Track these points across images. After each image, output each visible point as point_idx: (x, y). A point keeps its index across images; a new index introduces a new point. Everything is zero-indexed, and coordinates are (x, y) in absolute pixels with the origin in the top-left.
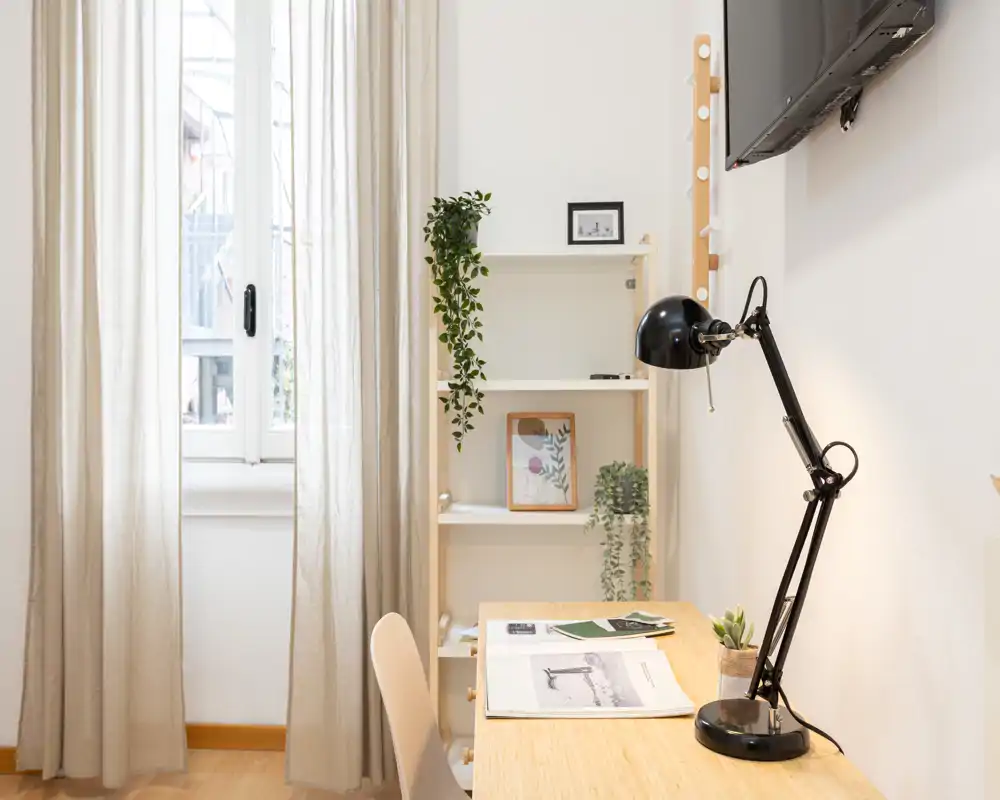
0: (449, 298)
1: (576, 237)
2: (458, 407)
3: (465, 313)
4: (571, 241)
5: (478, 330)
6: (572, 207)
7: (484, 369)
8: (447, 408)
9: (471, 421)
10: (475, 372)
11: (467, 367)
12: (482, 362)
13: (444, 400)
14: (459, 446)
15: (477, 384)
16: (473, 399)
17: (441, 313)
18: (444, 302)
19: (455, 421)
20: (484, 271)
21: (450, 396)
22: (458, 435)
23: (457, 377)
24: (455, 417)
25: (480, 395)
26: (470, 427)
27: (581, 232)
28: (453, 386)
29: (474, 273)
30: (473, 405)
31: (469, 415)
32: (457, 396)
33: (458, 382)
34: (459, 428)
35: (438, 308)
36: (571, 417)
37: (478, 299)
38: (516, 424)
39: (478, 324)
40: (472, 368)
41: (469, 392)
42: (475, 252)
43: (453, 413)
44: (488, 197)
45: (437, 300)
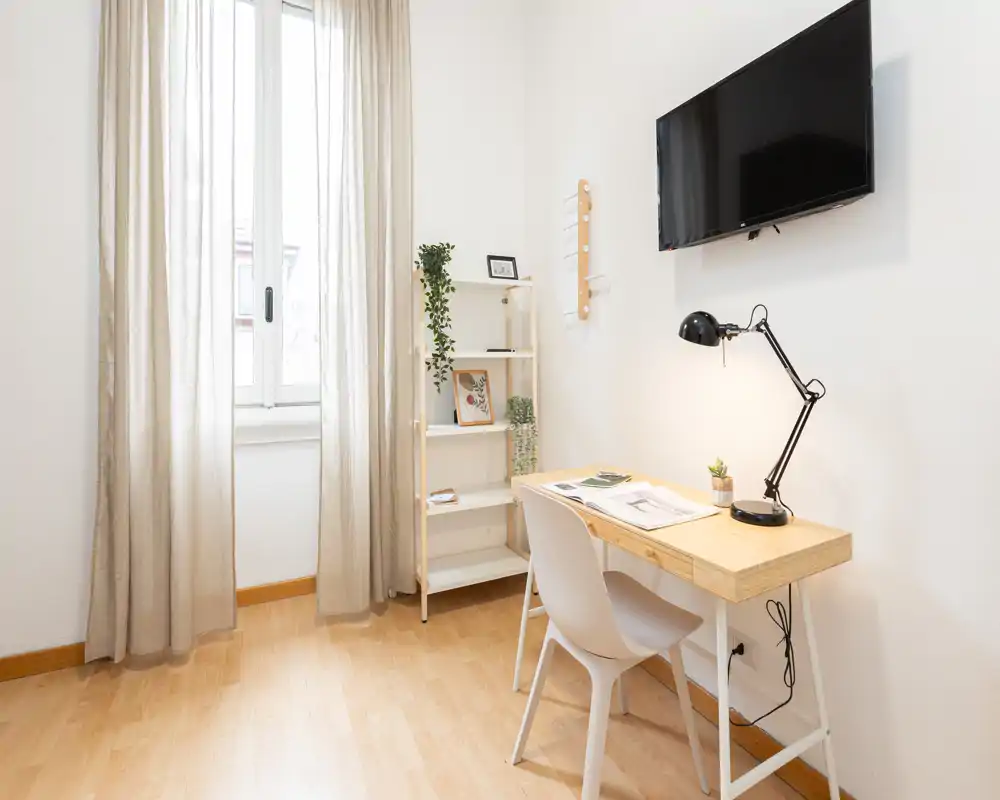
0: (433, 304)
1: (494, 274)
2: (437, 368)
3: (442, 313)
4: (491, 276)
5: (449, 323)
6: (490, 258)
7: (454, 345)
8: (429, 368)
9: (445, 375)
10: (448, 347)
11: (443, 344)
12: (453, 342)
13: (428, 363)
14: (439, 390)
15: (448, 354)
16: (446, 363)
17: (429, 313)
18: (430, 306)
19: (435, 376)
20: (453, 289)
21: (432, 361)
22: (437, 383)
23: (437, 350)
24: (435, 373)
25: (451, 360)
26: (445, 379)
27: (495, 271)
28: (434, 355)
29: (447, 290)
30: (446, 366)
31: (444, 372)
32: (437, 361)
33: (438, 353)
34: (438, 380)
35: (428, 309)
36: (486, 373)
37: (447, 305)
38: (458, 377)
39: (449, 320)
40: (446, 345)
41: (444, 359)
42: (447, 278)
43: (433, 370)
44: (453, 247)
45: (427, 304)
